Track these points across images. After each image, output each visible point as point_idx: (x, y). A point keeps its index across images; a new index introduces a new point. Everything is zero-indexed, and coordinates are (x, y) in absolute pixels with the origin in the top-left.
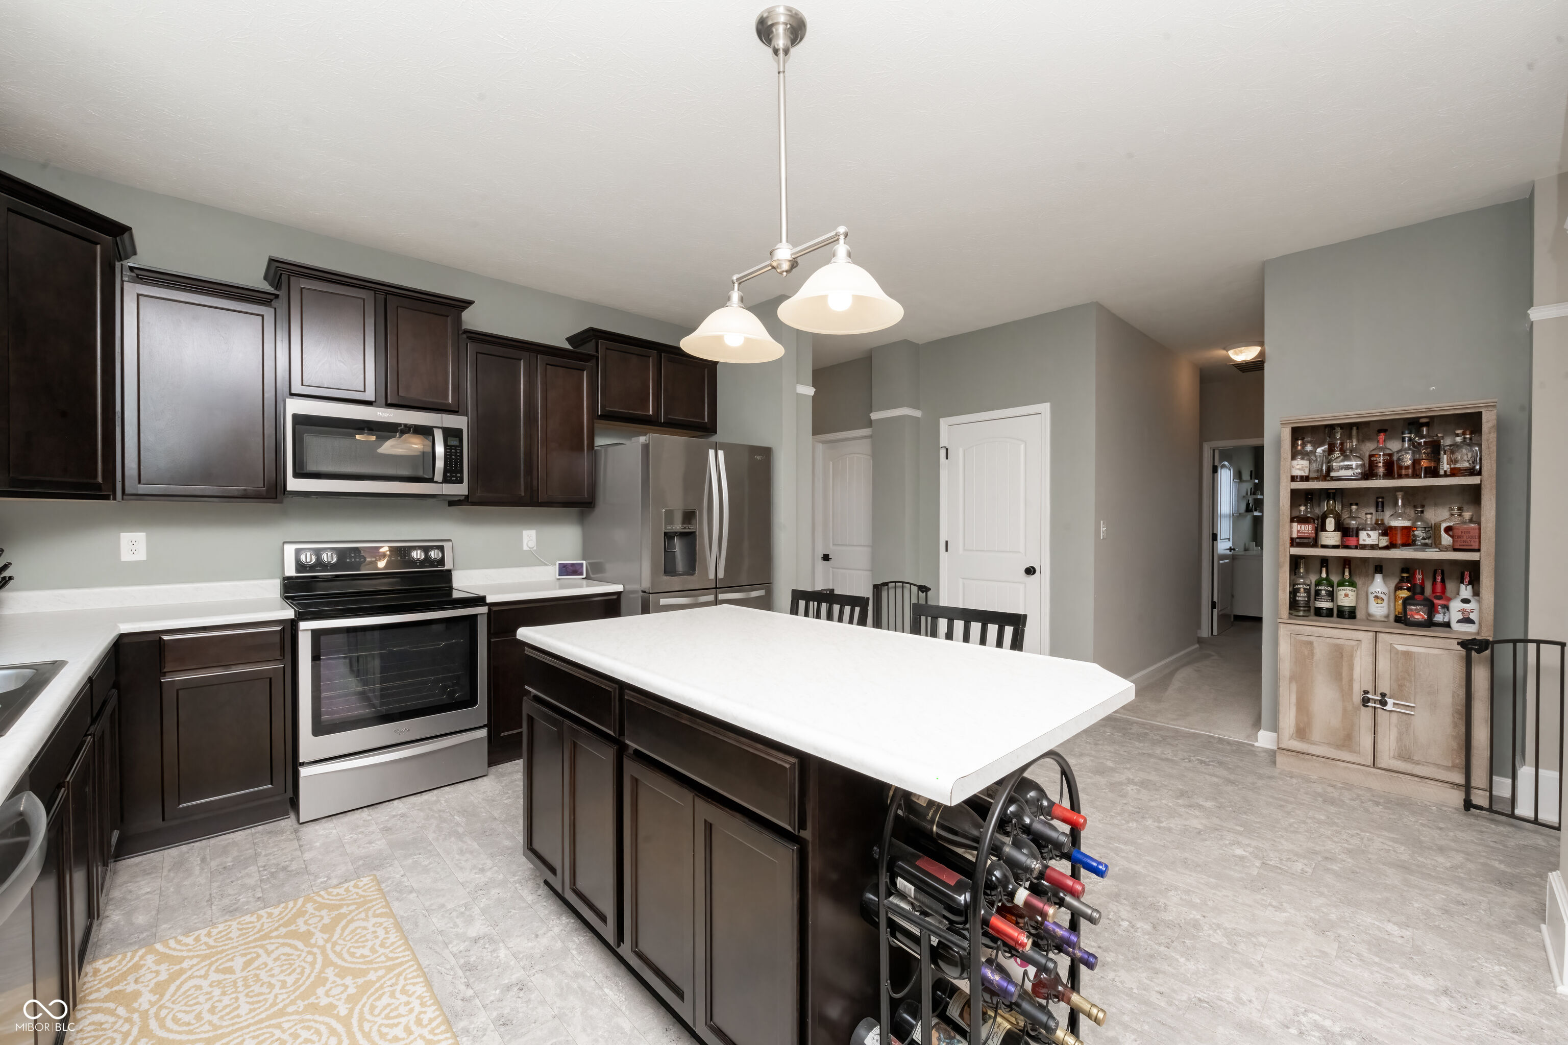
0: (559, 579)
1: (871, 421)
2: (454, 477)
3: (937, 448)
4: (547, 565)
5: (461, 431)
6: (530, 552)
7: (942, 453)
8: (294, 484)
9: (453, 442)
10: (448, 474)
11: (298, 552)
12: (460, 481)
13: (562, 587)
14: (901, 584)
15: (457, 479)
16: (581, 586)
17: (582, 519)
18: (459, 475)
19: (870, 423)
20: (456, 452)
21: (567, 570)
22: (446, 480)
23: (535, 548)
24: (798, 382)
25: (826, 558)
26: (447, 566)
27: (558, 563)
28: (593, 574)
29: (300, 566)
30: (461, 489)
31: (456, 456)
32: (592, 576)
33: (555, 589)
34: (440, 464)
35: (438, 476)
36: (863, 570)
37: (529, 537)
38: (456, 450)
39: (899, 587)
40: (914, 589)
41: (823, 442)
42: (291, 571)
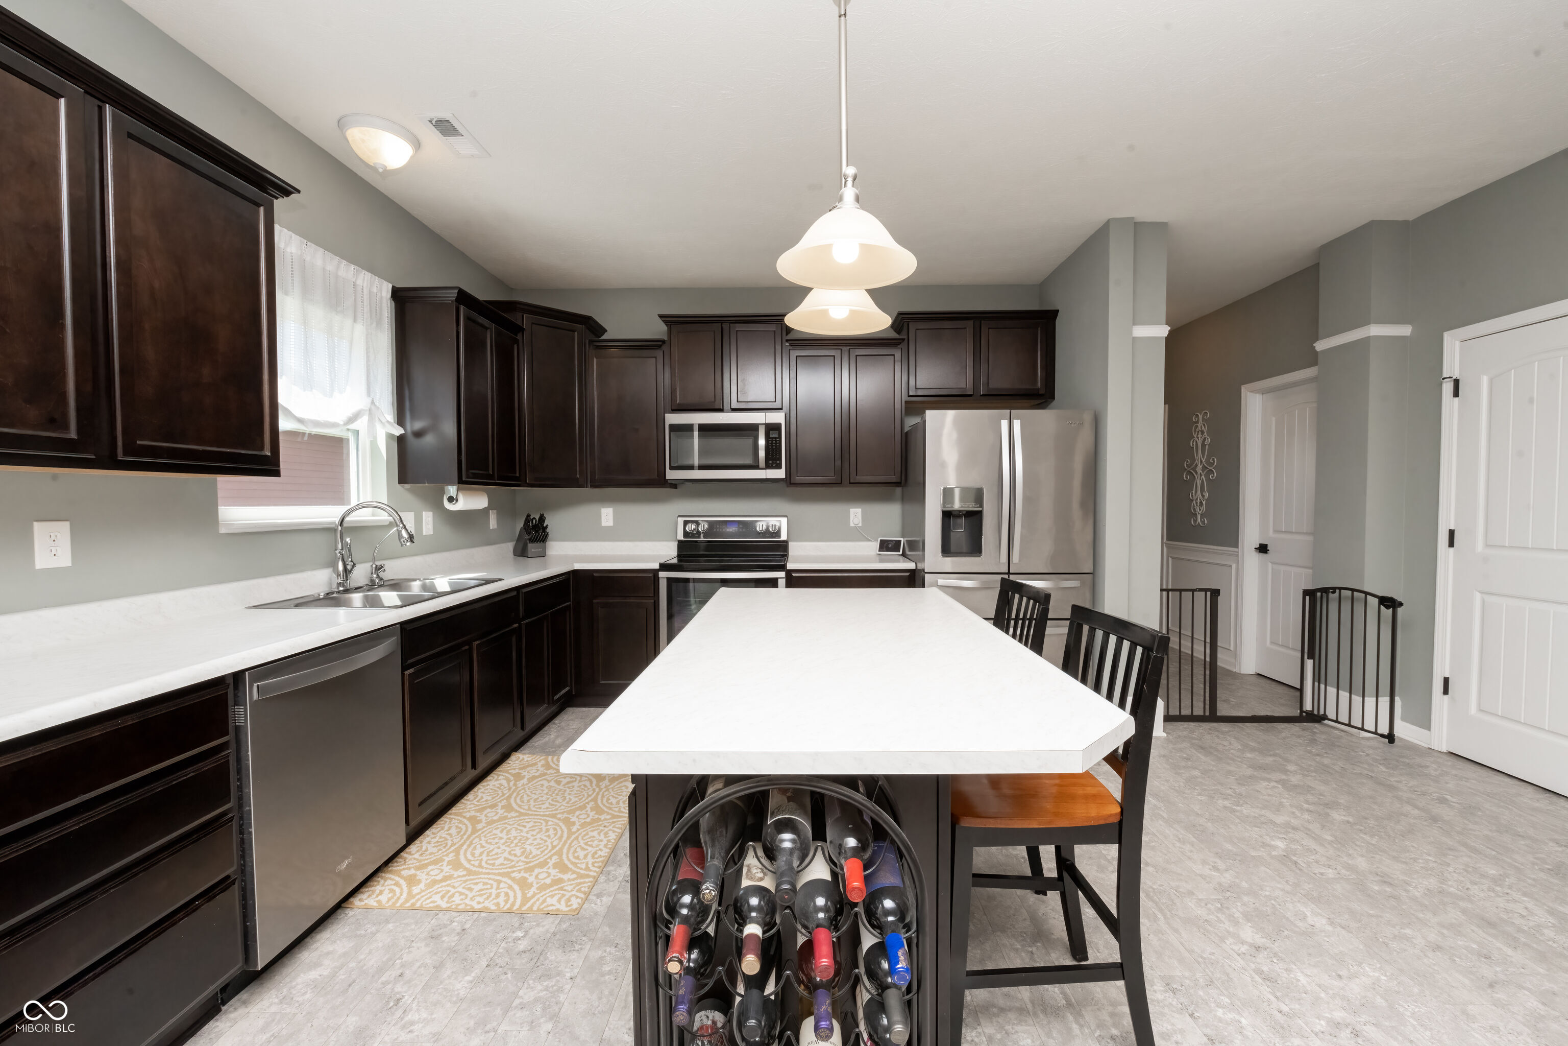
0: (880, 554)
1: (1316, 353)
2: (774, 463)
3: (1440, 380)
4: (871, 541)
5: (780, 424)
6: (856, 528)
7: (1448, 387)
8: (671, 475)
9: (774, 435)
10: (770, 462)
11: (686, 523)
12: (779, 467)
13: (881, 561)
14: (1350, 592)
15: (776, 466)
16: (898, 561)
17: (903, 500)
18: (778, 462)
19: (1313, 359)
20: (776, 443)
21: (885, 546)
22: (768, 466)
23: (860, 525)
24: (1134, 324)
25: (1263, 549)
26: (784, 537)
27: (880, 539)
28: (910, 551)
29: (686, 534)
30: (780, 474)
31: (776, 446)
32: (908, 553)
33: (876, 562)
34: (762, 454)
35: (762, 462)
36: (1300, 567)
37: (856, 514)
38: (776, 441)
39: (1346, 598)
40: (1373, 602)
41: (1263, 392)
42: (681, 537)
